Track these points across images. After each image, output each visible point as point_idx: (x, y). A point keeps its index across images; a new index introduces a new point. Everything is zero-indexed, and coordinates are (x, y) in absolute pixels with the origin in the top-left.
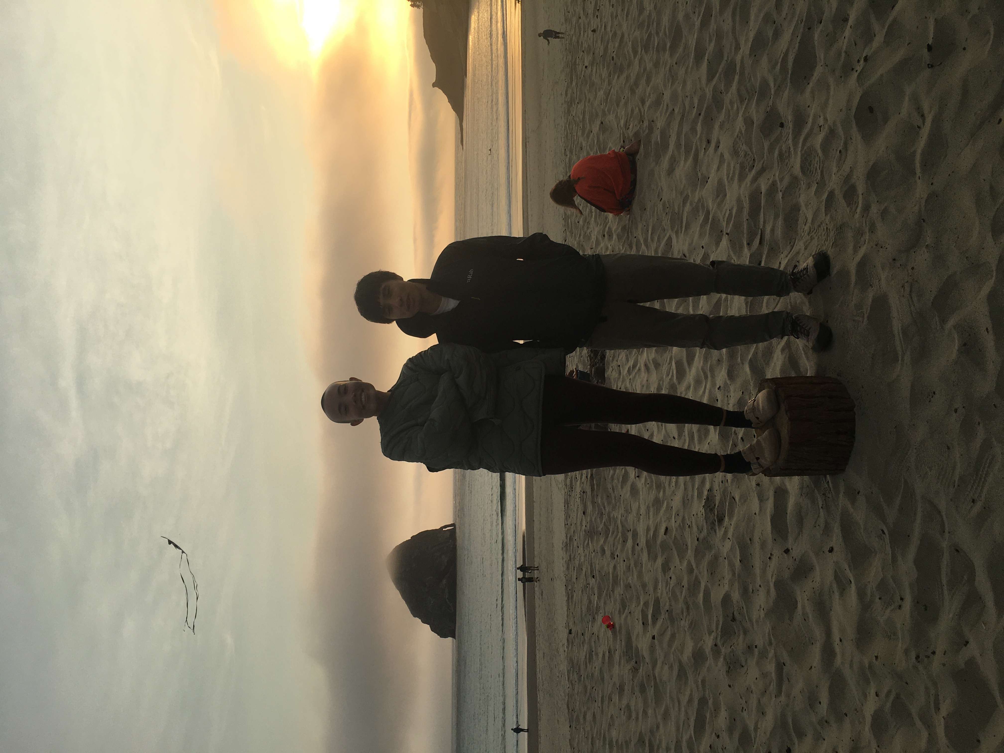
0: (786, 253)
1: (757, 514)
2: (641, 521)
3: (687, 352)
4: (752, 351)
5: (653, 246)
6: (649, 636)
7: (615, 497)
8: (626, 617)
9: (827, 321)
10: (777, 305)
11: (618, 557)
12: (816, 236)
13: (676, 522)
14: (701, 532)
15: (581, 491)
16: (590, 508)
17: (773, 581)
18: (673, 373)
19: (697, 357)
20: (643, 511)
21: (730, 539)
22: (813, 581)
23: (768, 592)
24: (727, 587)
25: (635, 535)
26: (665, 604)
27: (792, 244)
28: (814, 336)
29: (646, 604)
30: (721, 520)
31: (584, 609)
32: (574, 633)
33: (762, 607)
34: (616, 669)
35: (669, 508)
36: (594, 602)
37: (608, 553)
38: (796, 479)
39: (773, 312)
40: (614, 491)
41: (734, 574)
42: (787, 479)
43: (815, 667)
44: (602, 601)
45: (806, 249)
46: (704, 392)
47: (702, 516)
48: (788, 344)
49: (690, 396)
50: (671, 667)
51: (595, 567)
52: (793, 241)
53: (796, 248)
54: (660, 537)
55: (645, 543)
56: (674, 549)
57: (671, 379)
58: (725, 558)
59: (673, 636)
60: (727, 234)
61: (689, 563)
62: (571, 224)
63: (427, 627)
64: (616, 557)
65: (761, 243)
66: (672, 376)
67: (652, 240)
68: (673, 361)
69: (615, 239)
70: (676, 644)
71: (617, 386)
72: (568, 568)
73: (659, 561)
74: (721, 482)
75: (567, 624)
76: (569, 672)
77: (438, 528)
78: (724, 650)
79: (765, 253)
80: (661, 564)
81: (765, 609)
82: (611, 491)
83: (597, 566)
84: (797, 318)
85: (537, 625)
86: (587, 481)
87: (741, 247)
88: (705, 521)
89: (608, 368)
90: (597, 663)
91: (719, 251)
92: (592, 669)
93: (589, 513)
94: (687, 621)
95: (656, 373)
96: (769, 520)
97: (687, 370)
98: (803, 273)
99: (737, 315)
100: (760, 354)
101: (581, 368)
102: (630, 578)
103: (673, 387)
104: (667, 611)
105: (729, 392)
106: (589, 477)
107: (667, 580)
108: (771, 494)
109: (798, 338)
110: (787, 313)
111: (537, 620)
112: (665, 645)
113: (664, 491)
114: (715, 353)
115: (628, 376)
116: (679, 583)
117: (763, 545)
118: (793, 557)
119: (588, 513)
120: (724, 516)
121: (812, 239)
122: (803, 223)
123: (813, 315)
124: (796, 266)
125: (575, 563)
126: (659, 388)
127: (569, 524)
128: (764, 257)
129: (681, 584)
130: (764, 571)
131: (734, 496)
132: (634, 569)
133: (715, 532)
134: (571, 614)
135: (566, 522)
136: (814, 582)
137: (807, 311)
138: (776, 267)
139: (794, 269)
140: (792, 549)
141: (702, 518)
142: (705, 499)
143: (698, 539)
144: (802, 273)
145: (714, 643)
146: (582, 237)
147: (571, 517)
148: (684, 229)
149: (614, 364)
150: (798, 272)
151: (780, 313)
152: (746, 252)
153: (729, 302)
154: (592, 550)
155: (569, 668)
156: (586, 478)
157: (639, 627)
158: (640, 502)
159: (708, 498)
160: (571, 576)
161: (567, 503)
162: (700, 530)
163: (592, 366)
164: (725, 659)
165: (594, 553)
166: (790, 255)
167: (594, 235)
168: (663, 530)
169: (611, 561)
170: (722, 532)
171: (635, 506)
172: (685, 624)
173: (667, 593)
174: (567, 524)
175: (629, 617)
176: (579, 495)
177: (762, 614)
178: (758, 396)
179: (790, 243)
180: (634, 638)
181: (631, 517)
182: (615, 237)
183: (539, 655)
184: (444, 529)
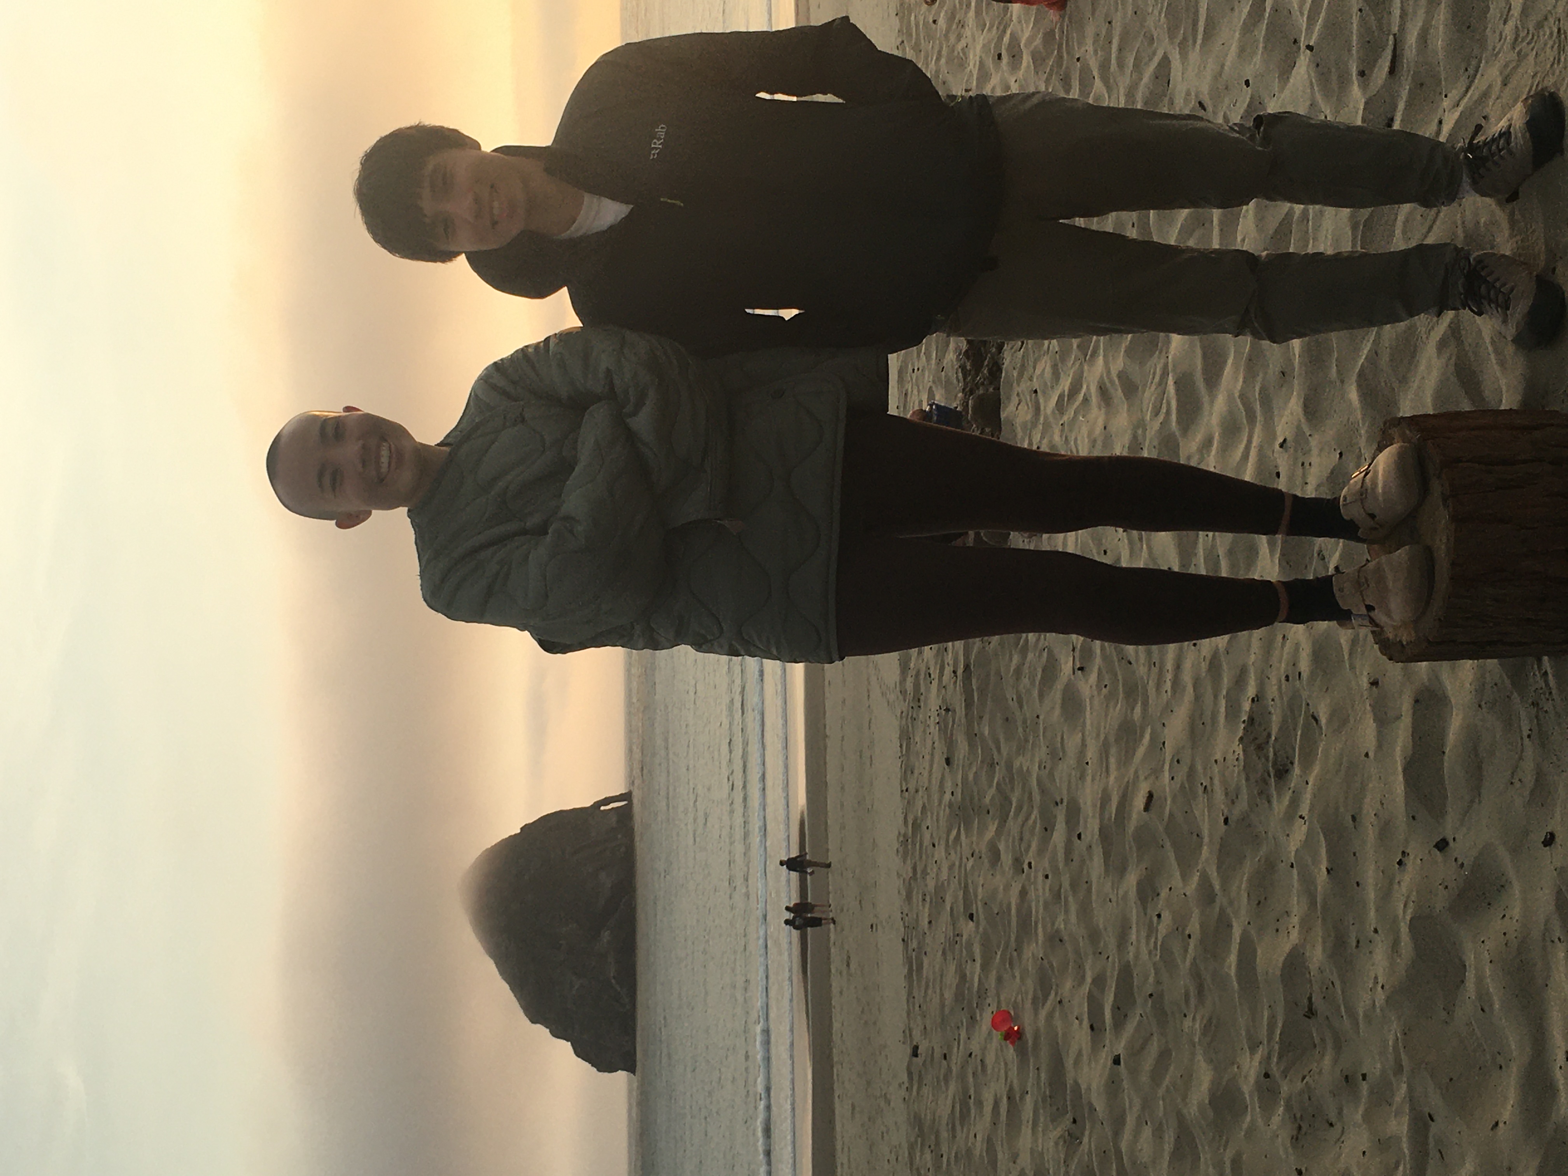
0: (1454, 94)
1: (1371, 754)
2: (1089, 778)
3: (1203, 348)
4: (1366, 349)
5: (1124, 82)
6: (1106, 1059)
7: (1024, 722)
8: (1050, 1016)
9: (1554, 269)
10: (1430, 228)
11: (1030, 867)
12: (1532, 50)
13: (1173, 778)
14: (1233, 802)
15: (940, 708)
16: (962, 747)
17: (1408, 918)
18: (1169, 404)
19: (1230, 361)
20: (1091, 754)
21: (1303, 818)
22: (1504, 916)
23: (1395, 945)
24: (1295, 936)
25: (1074, 812)
26: (1147, 978)
27: (1471, 71)
28: (1520, 309)
29: (1099, 981)
30: (1282, 772)
31: (949, 995)
32: (924, 1055)
33: (1380, 980)
34: (1025, 1140)
35: (1158, 745)
36: (972, 979)
37: (1007, 859)
38: (1467, 668)
39: (1420, 248)
40: (1021, 707)
41: (1313, 903)
42: (1444, 667)
43: (1505, 1123)
44: (993, 975)
45: (1505, 84)
46: (1246, 456)
47: (1236, 763)
48: (1455, 331)
49: (1211, 464)
50: (1158, 1133)
51: (976, 896)
52: (1474, 62)
53: (1480, 84)
54: (1134, 816)
55: (1097, 830)
56: (1168, 845)
57: (1165, 423)
58: (1292, 866)
59: (1164, 1055)
60: (1310, 48)
61: (1205, 881)
62: (917, 26)
63: (566, 1047)
64: (1026, 867)
65: (1392, 71)
66: (1168, 413)
67: (1121, 65)
68: (1170, 378)
69: (1028, 67)
70: (1172, 1073)
71: (1031, 443)
72: (909, 897)
73: (1132, 879)
74: (1283, 678)
75: (908, 1032)
76: (912, 1147)
77: (588, 804)
78: (1286, 1088)
79: (1404, 94)
80: (1135, 883)
81: (1386, 987)
82: (1013, 705)
83: (980, 889)
84: (1479, 261)
85: (836, 1038)
86: (955, 682)
87: (1344, 81)
88: (1243, 776)
89: (1009, 398)
90: (981, 1125)
91: (1287, 92)
92: (967, 1137)
93: (961, 762)
94: (1198, 1022)
95: (1128, 411)
96: (1400, 769)
97: (1206, 399)
98: (1498, 146)
99: (1330, 252)
100: (1384, 359)
101: (940, 399)
102: (1061, 918)
103: (1168, 441)
104: (1151, 995)
105: (1307, 452)
106: (960, 672)
107: (1151, 921)
108: (1406, 706)
109: (1480, 314)
110: (1456, 248)
111: (836, 1025)
112: (1144, 1078)
113: (1145, 704)
114: (1272, 350)
115: (1058, 416)
116: (1179, 928)
117: (1385, 830)
118: (1456, 860)
119: (958, 759)
120: (1292, 763)
121: (1521, 57)
122: (1501, 16)
123: (1520, 255)
124: (1479, 128)
125: (926, 885)
126: (1136, 443)
127: (912, 789)
128: (1401, 106)
129: (1184, 930)
130: (1386, 895)
131: (1315, 714)
132: (1071, 899)
133: (1269, 802)
134: (917, 1008)
135: (904, 784)
136: (1505, 919)
137: (1505, 245)
138: (1428, 131)
139: (1473, 138)
140: (1454, 839)
141: (1236, 769)
142: (1244, 722)
143: (1226, 821)
144: (1493, 148)
145: (1264, 1072)
146: (943, 61)
147: (916, 772)
148: (1200, 36)
149: (1024, 387)
150: (1485, 143)
151: (1438, 248)
152: (1357, 96)
153: (1310, 223)
154: (967, 852)
155: (913, 1139)
156: (953, 674)
157: (1081, 1036)
158: (1087, 733)
159: (1251, 720)
160: (917, 916)
161: (906, 737)
162: (1232, 798)
163: (968, 391)
164: (1288, 1107)
165: (971, 860)
166: (1466, 100)
167: (975, 55)
168: (1139, 802)
169: (1013, 878)
170: (1286, 801)
171: (1072, 743)
172: (1193, 1025)
173: (1150, 953)
174: (907, 790)
175: (1057, 1014)
176: (935, 719)
177: (1380, 996)
178: (1377, 461)
179: (1466, 70)
180: (1069, 1062)
181: (1065, 769)
182: (1026, 59)
183: (841, 1109)
184: (602, 808)
